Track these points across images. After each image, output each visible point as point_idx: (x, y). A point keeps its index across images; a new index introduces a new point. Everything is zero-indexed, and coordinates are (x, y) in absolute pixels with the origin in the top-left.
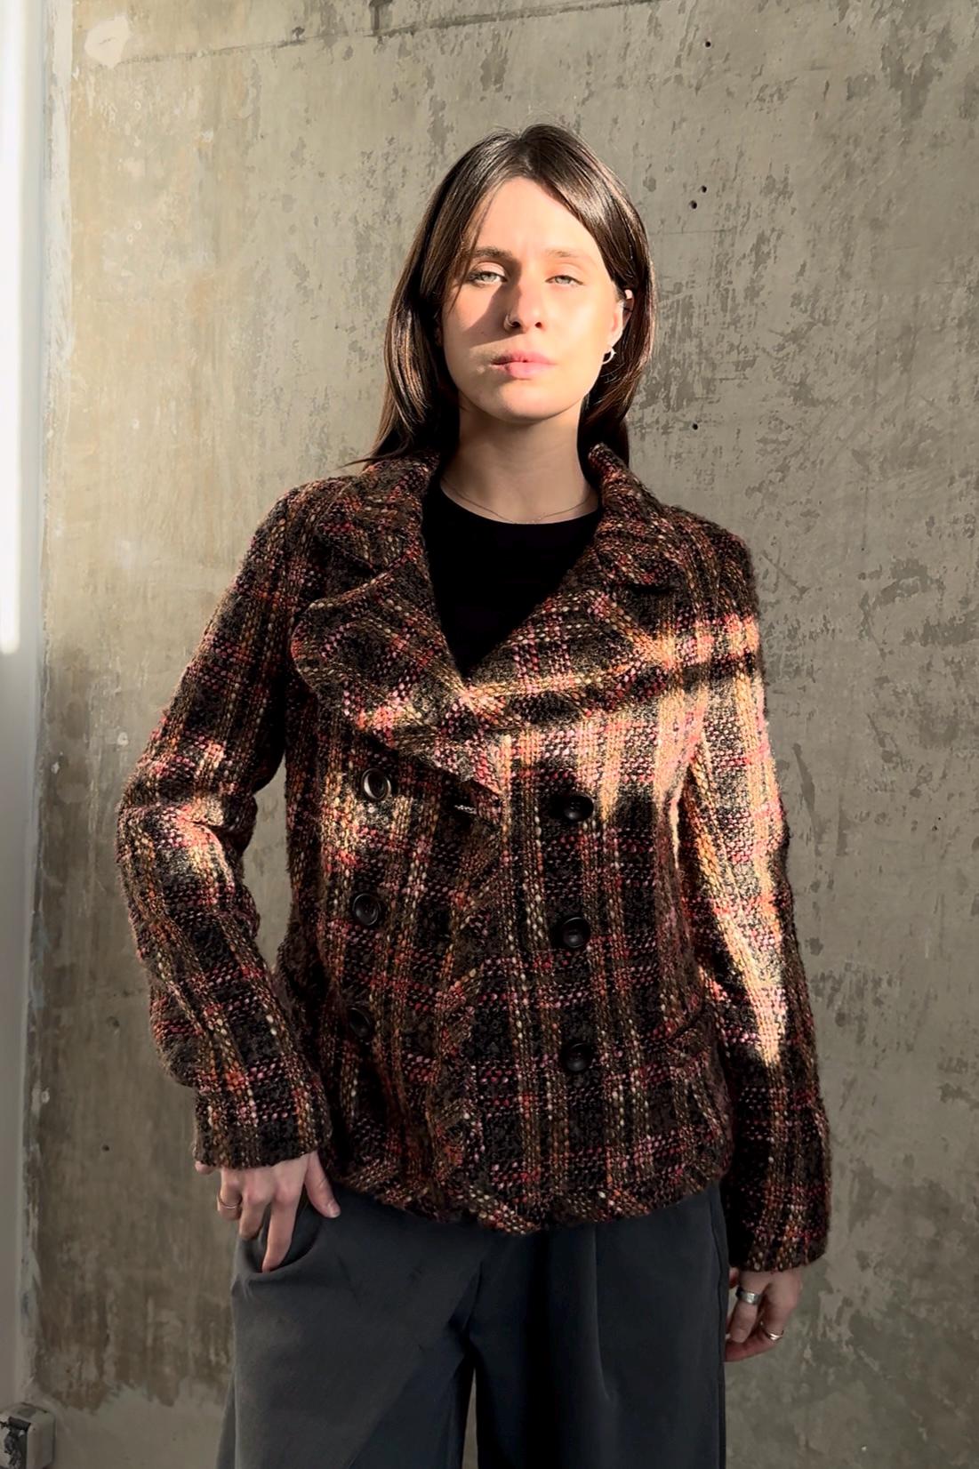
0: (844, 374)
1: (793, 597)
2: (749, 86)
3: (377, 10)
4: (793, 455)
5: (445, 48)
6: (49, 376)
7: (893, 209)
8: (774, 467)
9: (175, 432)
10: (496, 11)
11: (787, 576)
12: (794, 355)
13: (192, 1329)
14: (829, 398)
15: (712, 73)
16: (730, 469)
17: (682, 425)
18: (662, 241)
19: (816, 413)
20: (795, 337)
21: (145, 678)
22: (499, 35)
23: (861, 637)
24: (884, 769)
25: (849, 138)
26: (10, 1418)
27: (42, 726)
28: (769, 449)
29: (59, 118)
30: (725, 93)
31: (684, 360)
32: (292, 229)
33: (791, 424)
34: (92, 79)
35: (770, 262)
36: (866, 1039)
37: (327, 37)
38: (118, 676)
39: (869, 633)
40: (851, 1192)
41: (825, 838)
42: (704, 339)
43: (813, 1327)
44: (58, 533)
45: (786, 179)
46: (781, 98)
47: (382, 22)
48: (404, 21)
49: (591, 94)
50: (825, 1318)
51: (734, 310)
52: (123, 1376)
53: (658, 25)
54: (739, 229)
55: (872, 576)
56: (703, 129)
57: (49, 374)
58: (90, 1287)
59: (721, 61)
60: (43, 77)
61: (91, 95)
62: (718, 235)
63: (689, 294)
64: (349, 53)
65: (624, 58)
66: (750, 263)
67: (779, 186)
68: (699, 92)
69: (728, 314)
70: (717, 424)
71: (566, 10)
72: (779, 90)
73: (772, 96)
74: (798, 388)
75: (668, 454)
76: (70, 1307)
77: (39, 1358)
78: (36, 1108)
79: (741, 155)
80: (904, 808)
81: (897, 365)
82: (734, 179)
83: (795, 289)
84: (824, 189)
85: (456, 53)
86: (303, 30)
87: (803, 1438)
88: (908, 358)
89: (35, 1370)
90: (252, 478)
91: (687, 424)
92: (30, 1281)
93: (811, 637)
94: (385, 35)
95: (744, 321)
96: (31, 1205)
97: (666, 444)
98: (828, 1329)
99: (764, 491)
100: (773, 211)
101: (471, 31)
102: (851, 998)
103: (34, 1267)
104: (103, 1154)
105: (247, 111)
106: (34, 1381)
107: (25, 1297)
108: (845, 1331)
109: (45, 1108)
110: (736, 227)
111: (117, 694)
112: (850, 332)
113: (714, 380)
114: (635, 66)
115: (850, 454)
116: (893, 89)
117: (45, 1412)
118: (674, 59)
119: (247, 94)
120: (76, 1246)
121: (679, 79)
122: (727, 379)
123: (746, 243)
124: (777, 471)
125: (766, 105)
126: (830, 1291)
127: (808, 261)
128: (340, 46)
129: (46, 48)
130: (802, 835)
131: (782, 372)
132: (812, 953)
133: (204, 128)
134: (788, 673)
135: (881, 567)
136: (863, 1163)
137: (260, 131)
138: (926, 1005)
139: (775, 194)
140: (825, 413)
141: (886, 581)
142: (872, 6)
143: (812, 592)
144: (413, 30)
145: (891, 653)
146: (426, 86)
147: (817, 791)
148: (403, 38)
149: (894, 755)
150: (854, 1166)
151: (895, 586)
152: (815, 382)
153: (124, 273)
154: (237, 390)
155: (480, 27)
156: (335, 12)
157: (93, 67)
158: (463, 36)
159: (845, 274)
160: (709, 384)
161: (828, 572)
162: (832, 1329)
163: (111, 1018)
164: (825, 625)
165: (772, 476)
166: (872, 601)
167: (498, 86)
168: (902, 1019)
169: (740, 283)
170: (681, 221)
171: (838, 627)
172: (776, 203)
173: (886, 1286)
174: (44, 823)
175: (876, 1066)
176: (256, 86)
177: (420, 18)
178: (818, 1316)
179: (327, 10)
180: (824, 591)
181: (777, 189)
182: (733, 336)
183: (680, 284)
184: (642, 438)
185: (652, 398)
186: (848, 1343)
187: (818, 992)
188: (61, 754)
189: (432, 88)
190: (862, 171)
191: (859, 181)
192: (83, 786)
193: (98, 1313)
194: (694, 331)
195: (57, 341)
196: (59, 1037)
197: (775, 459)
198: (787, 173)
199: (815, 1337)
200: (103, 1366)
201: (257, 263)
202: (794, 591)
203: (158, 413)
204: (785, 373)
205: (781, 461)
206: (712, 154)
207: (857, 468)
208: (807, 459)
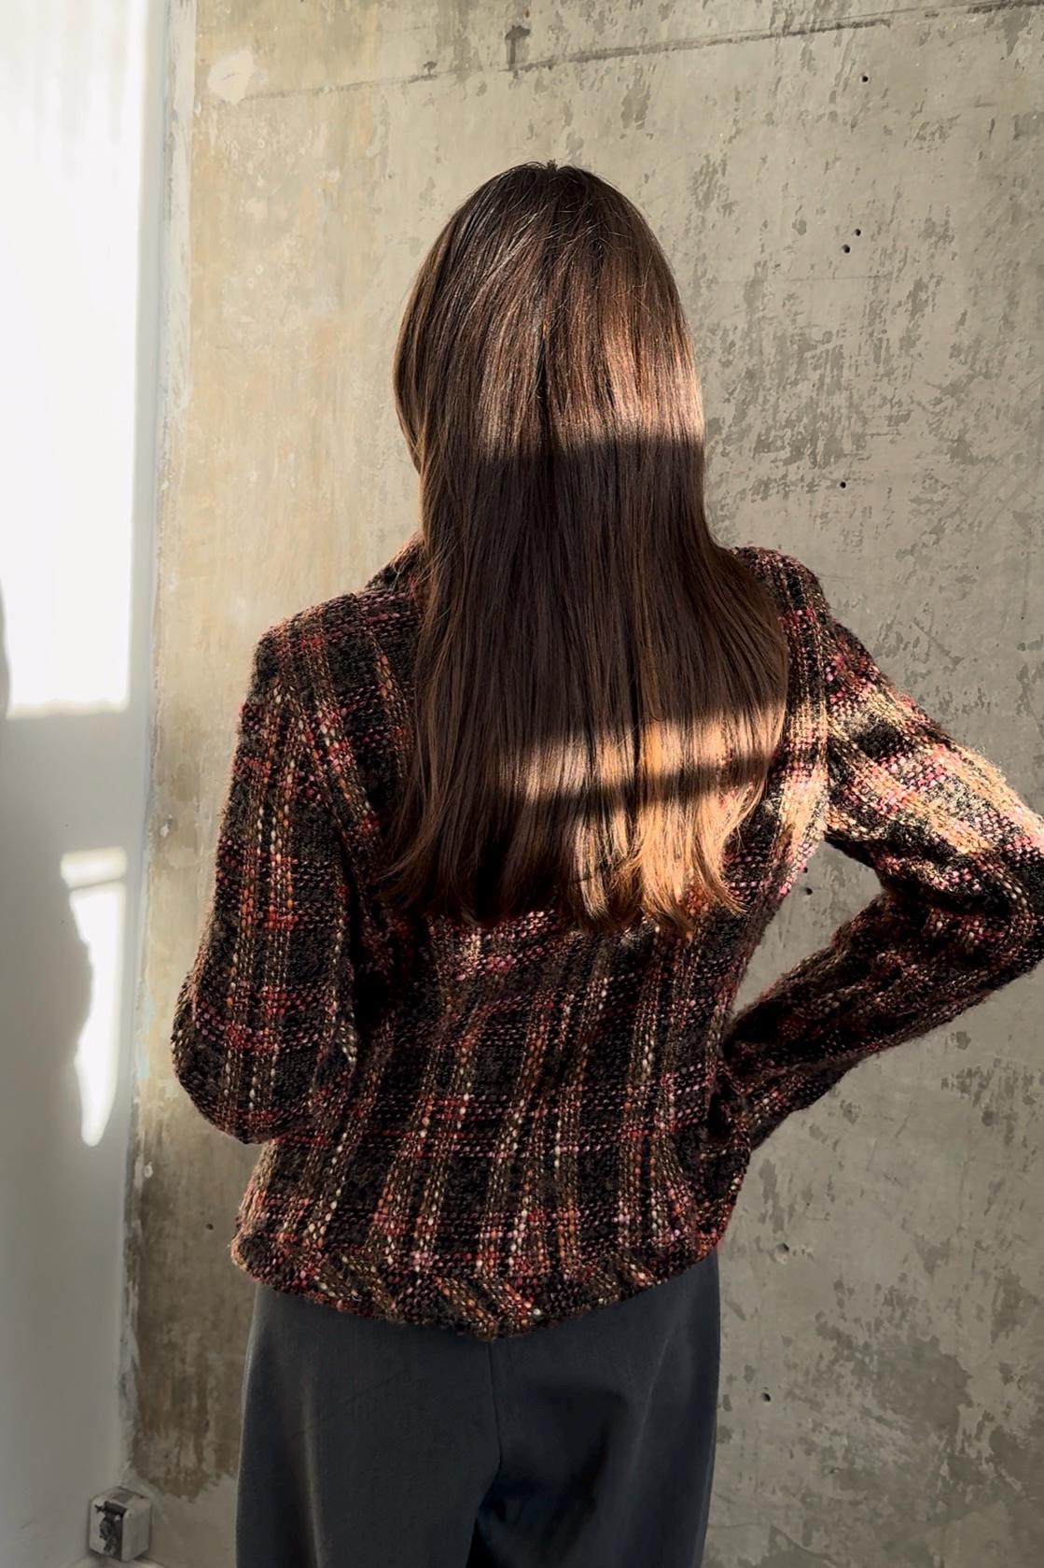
0: (1006, 431)
1: (946, 668)
2: (909, 124)
3: (513, 44)
4: (948, 517)
5: (585, 82)
6: (165, 426)
8: (928, 529)
9: (294, 485)
10: (639, 44)
11: (940, 646)
12: (952, 410)
14: (989, 456)
15: (869, 109)
16: (880, 530)
17: (829, 483)
18: (811, 287)
19: (973, 473)
20: (954, 390)
22: (642, 69)
23: (1019, 712)
25: (1015, 181)
26: (106, 1503)
27: (152, 788)
28: (923, 510)
29: (180, 157)
30: (882, 131)
33: (948, 482)
34: (215, 116)
35: (928, 310)
36: (1015, 1140)
37: (460, 72)
39: (1028, 707)
40: (995, 1301)
42: (854, 391)
43: (951, 1442)
44: (172, 588)
45: (947, 222)
46: (943, 136)
47: (519, 55)
48: (541, 55)
50: (964, 1432)
51: (887, 361)
52: (223, 1464)
53: (812, 59)
54: (894, 276)
55: (1032, 647)
56: (858, 169)
57: (165, 423)
58: (191, 1370)
59: (878, 97)
60: (162, 115)
61: (213, 132)
62: (872, 281)
63: (839, 343)
64: (483, 89)
65: (774, 93)
66: (906, 311)
67: (940, 230)
68: (855, 130)
69: (881, 365)
70: (865, 482)
71: (714, 43)
72: (940, 128)
73: (933, 134)
74: (955, 445)
75: (813, 514)
76: (169, 1391)
77: (136, 1443)
78: (138, 1183)
79: (899, 195)
82: (891, 221)
83: (954, 340)
84: (988, 233)
85: (595, 88)
86: (435, 65)
87: (937, 1558)
89: (132, 1455)
90: (372, 533)
91: (834, 482)
92: (129, 1361)
93: (964, 711)
94: (522, 69)
95: (899, 372)
96: (131, 1283)
97: (811, 503)
98: (966, 1444)
99: (916, 554)
100: (932, 256)
101: (611, 66)
102: (1000, 1096)
103: (133, 1347)
104: (208, 1231)
105: (376, 148)
106: (131, 1466)
107: (123, 1378)
108: (985, 1448)
109: (147, 1182)
110: (891, 273)
112: (1013, 386)
113: (863, 435)
114: (787, 102)
115: (1011, 516)
117: (142, 1497)
118: (828, 95)
119: (375, 132)
120: (176, 1327)
121: (833, 115)
122: (879, 435)
123: (902, 290)
124: (931, 533)
125: (926, 144)
126: (969, 1404)
127: (969, 310)
128: (473, 81)
129: (167, 82)
131: (938, 427)
132: (959, 1047)
133: (330, 167)
135: (1042, 637)
136: (1010, 1271)
137: (388, 171)
139: (934, 239)
140: (984, 473)
143: (966, 663)
144: (550, 64)
146: (563, 123)
148: (540, 72)
150: (998, 1273)
152: (975, 439)
153: (244, 319)
154: (358, 441)
155: (622, 60)
156: (469, 44)
157: (216, 103)
158: (603, 72)
159: (1008, 323)
160: (859, 440)
161: (984, 642)
162: (970, 1445)
164: (980, 698)
165: (925, 538)
166: (1032, 672)
167: (640, 122)
170: (833, 267)
171: (994, 701)
172: (936, 248)
173: (1031, 1401)
174: (152, 888)
175: (1025, 1169)
176: (385, 123)
177: (559, 51)
178: (956, 1430)
179: (461, 43)
180: (980, 662)
181: (937, 233)
182: (885, 389)
183: (830, 333)
184: (786, 495)
185: (797, 454)
186: (988, 1461)
187: (964, 1089)
188: (171, 817)
189: (569, 125)
190: (1030, 215)
191: (1027, 225)
192: (192, 850)
193: (198, 1398)
194: (844, 383)
195: (174, 389)
196: (162, 1110)
197: (929, 520)
198: (948, 215)
199: (953, 1451)
200: (202, 1453)
201: (382, 309)
202: (947, 661)
203: (277, 465)
204: (942, 429)
205: (935, 522)
206: (867, 195)
207: (1018, 531)
208: (963, 521)
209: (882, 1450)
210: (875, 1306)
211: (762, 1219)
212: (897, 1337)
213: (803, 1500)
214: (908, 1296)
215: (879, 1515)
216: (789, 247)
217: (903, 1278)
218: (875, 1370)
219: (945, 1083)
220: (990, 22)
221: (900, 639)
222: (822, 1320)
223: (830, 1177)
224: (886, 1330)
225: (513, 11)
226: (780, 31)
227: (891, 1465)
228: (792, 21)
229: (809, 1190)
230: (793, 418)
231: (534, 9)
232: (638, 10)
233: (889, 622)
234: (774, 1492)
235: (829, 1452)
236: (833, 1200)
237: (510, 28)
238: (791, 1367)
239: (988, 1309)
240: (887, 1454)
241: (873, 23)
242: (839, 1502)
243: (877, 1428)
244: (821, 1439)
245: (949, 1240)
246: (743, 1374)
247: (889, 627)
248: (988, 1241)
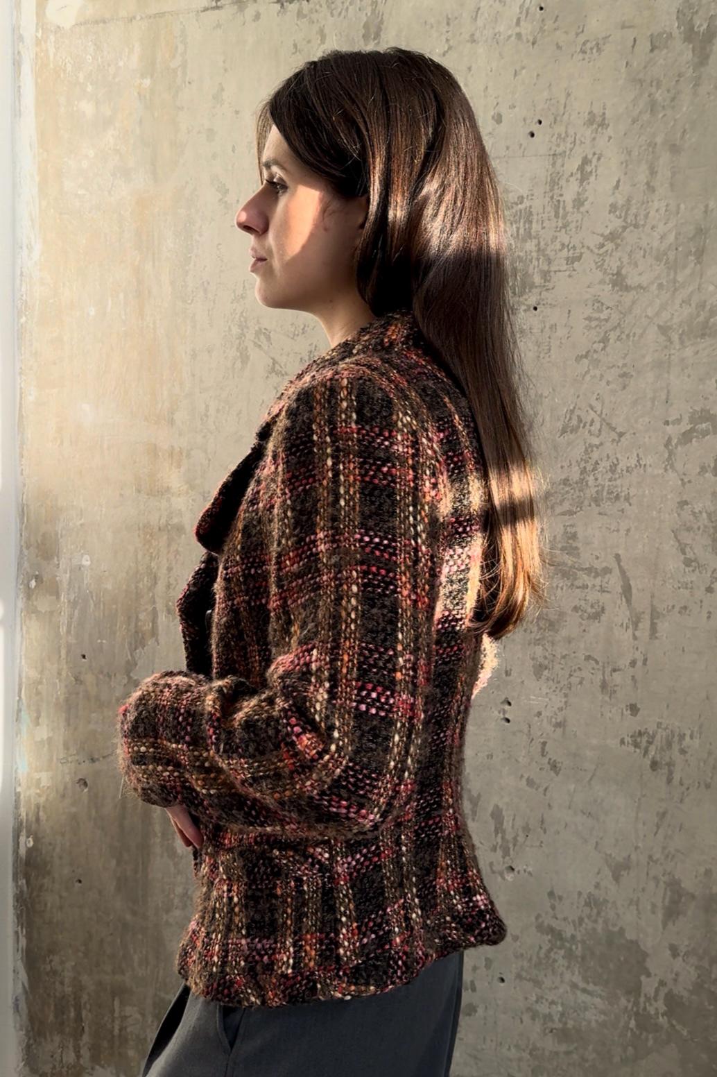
0: (651, 266)
1: (614, 440)
2: (574, 42)
4: (610, 331)
5: (334, 12)
6: (22, 274)
7: (687, 136)
8: (597, 339)
9: (123, 317)
11: (608, 424)
12: (612, 251)
13: (150, 1020)
14: (639, 285)
15: (545, 31)
16: (563, 341)
17: (525, 307)
18: (507, 162)
19: (628, 298)
20: (612, 237)
21: (103, 512)
22: (377, 2)
23: (666, 470)
24: (685, 572)
25: (652, 82)
27: (21, 551)
28: (593, 326)
29: (26, 68)
30: (555, 47)
31: (526, 256)
32: (214, 156)
33: (611, 305)
34: (52, 38)
35: (592, 179)
36: (674, 780)
37: (240, 3)
38: (81, 511)
39: (672, 467)
40: (664, 898)
41: (640, 625)
42: (541, 240)
43: (636, 1003)
44: (31, 398)
45: (604, 114)
46: (599, 50)
49: (450, 48)
50: (646, 995)
51: (564, 216)
52: (95, 1059)
54: (568, 153)
55: (674, 423)
56: (538, 75)
57: (22, 273)
58: (68, 990)
59: (551, 22)
60: (12, 36)
61: (52, 51)
62: (551, 157)
63: (529, 204)
64: (257, 17)
65: (476, 19)
66: (577, 180)
67: (599, 119)
68: (535, 46)
69: (560, 220)
70: (551, 306)
72: (598, 44)
73: (592, 49)
74: (615, 277)
76: (52, 1007)
77: (28, 1047)
78: (22, 851)
79: (568, 95)
80: (701, 601)
81: (692, 258)
82: (564, 114)
83: (611, 200)
84: (634, 122)
85: (342, 16)
88: (700, 254)
89: (26, 1056)
90: (186, 353)
91: (529, 306)
92: (20, 986)
93: (628, 471)
95: (573, 225)
96: (20, 928)
98: (647, 1004)
99: (589, 358)
100: (594, 139)
102: (662, 749)
103: (23, 975)
104: (78, 885)
105: (177, 62)
106: (24, 1065)
107: (17, 1000)
108: (661, 1005)
109: (29, 851)
110: (565, 152)
111: (81, 525)
112: (655, 233)
113: (549, 272)
114: (485, 26)
115: (656, 328)
116: (686, 43)
118: (515, 21)
119: (177, 49)
120: (56, 959)
121: (519, 36)
122: (560, 271)
123: (573, 164)
124: (599, 342)
125: (587, 56)
126: (649, 975)
127: (622, 178)
128: (250, 11)
129: (15, 13)
130: (622, 624)
131: (603, 265)
132: (632, 715)
133: (143, 76)
134: (610, 499)
135: (681, 415)
136: (673, 876)
137: (187, 79)
140: (636, 297)
141: (685, 426)
143: (628, 436)
145: (689, 482)
146: (319, 42)
147: (634, 591)
148: (301, 4)
149: (693, 561)
150: (666, 878)
151: (692, 430)
152: (629, 272)
154: (173, 283)
157: (53, 28)
159: (650, 188)
160: (546, 275)
161: (640, 420)
162: (650, 1004)
163: (81, 779)
164: (638, 461)
165: (595, 346)
166: (674, 441)
167: (376, 42)
168: (702, 764)
169: (569, 195)
170: (523, 147)
171: (648, 463)
172: (596, 133)
173: (692, 970)
174: (24, 628)
175: (681, 801)
176: (184, 42)
178: (640, 995)
180: (637, 435)
181: (597, 122)
182: (563, 237)
183: (522, 197)
186: (663, 1015)
187: (636, 745)
188: (37, 573)
189: (324, 43)
191: (661, 115)
192: (55, 597)
193: (75, 1010)
194: (533, 233)
195: (27, 246)
196: (39, 796)
197: (598, 333)
198: (605, 109)
199: (638, 1011)
200: (79, 1052)
201: (187, 183)
202: (614, 435)
203: (110, 302)
204: (605, 266)
205: (602, 334)
206: (546, 94)
207: (662, 339)
208: (623, 332)
209: (587, 1013)
210: (578, 907)
211: (494, 849)
212: (594, 929)
213: (531, 1054)
214: (601, 900)
215: (587, 1061)
216: (490, 133)
217: (597, 886)
218: (580, 954)
219: (622, 742)
221: (580, 420)
222: (540, 920)
223: (542, 816)
224: (587, 924)
227: (594, 1024)
229: (527, 824)
233: (571, 408)
234: (509, 1049)
235: (548, 1017)
236: (545, 832)
238: (519, 956)
239: (660, 904)
240: (590, 1015)
242: (557, 1053)
243: (582, 997)
244: (543, 1008)
245: (629, 856)
246: (484, 963)
247: (572, 412)
248: (658, 855)
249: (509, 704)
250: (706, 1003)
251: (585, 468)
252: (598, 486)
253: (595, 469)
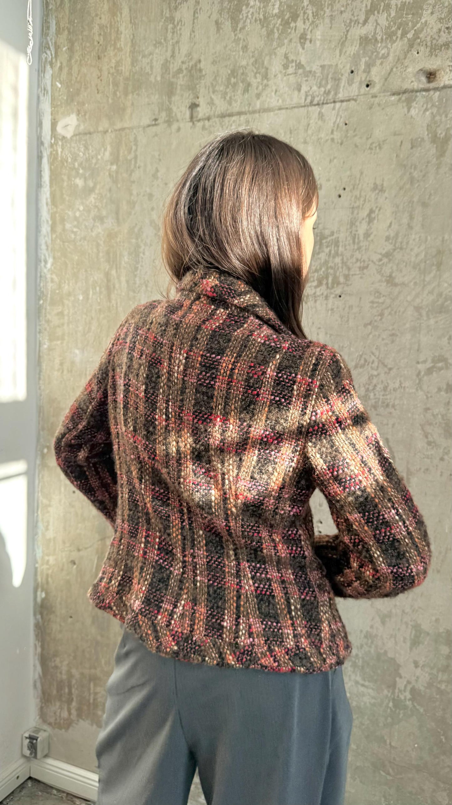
0: (410, 272)
1: (386, 373)
2: (366, 143)
3: (192, 110)
4: (386, 309)
7: (433, 197)
9: (99, 301)
10: (247, 110)
11: (383, 363)
12: (387, 264)
14: (403, 283)
15: (348, 137)
16: (357, 315)
17: (333, 296)
18: (325, 212)
19: (396, 290)
20: (388, 255)
23: (417, 390)
24: (428, 449)
25: (411, 166)
26: (30, 735)
27: (39, 433)
28: (375, 306)
29: (45, 160)
30: (354, 146)
31: (335, 266)
33: (386, 294)
34: (60, 143)
35: (375, 221)
39: (421, 388)
40: (411, 634)
42: (345, 257)
43: (393, 693)
44: (46, 346)
45: (382, 184)
46: (380, 148)
47: (195, 115)
48: (205, 114)
50: (399, 689)
51: (358, 243)
52: (80, 716)
53: (323, 116)
54: (361, 206)
55: (423, 363)
56: (344, 162)
57: (41, 275)
59: (352, 132)
60: (36, 143)
61: (60, 150)
62: (351, 210)
63: (338, 236)
64: (179, 129)
65: (306, 130)
66: (366, 222)
67: (379, 187)
68: (342, 146)
69: (356, 245)
70: (350, 295)
71: (280, 109)
72: (379, 145)
73: (376, 147)
74: (389, 278)
75: (328, 309)
76: (56, 687)
77: (42, 708)
78: (39, 600)
79: (362, 173)
80: (437, 466)
81: (434, 267)
82: (359, 184)
83: (387, 234)
84: (401, 189)
86: (158, 120)
87: (388, 741)
88: (439, 265)
89: (40, 713)
91: (336, 295)
92: (37, 674)
93: (394, 390)
94: (196, 121)
95: (363, 248)
97: (326, 304)
98: (400, 694)
99: (372, 325)
100: (377, 199)
101: (236, 118)
103: (39, 668)
104: (70, 619)
105: (132, 155)
106: (40, 718)
107: (35, 682)
108: (408, 695)
109: (43, 600)
110: (359, 206)
112: (413, 253)
113: (349, 275)
114: (312, 135)
115: (413, 308)
116: (433, 144)
117: (45, 731)
118: (330, 131)
119: (131, 149)
120: (58, 659)
121: (333, 140)
122: (355, 275)
123: (364, 213)
124: (378, 315)
125: (373, 151)
126: (401, 677)
127: (393, 221)
128: (175, 126)
129: (38, 129)
131: (381, 271)
133: (112, 164)
134: (383, 406)
135: (427, 358)
136: (417, 622)
137: (137, 165)
138: (446, 553)
140: (401, 290)
141: (429, 365)
142: (423, 106)
143: (394, 370)
144: (209, 119)
145: (431, 397)
148: (205, 122)
149: (433, 443)
150: (412, 623)
151: (433, 367)
152: (397, 275)
153: (75, 230)
154: (127, 282)
155: (240, 117)
156: (173, 111)
157: (60, 138)
158: (232, 122)
159: (410, 227)
160: (347, 277)
161: (402, 361)
162: (402, 694)
163: (72, 560)
164: (401, 385)
165: (376, 318)
166: (422, 373)
169: (362, 231)
170: (334, 204)
171: (407, 386)
172: (378, 195)
173: (427, 675)
174: (41, 475)
176: (136, 145)
177: (212, 113)
178: (396, 688)
179: (169, 110)
180: (400, 369)
181: (379, 189)
182: (358, 255)
183: (334, 232)
184: (316, 301)
185: (320, 284)
186: (409, 700)
188: (48, 444)
190: (418, 181)
191: (417, 185)
193: (68, 688)
194: (340, 252)
195: (44, 260)
196: (48, 568)
197: (378, 310)
198: (384, 181)
199: (394, 697)
200: (70, 711)
201: (136, 224)
202: (386, 369)
203: (91, 292)
204: (383, 272)
205: (380, 311)
206: (348, 173)
207: (416, 314)
208: (392, 310)
209: (364, 698)
210: (360, 638)
212: (370, 651)
214: (374, 634)
215: (363, 725)
217: (372, 627)
218: (361, 666)
220: (400, 99)
221: (366, 361)
224: (365, 648)
225: (191, 96)
226: (309, 104)
227: (368, 704)
228: (314, 100)
230: (318, 268)
231: (200, 95)
232: (246, 96)
233: (361, 353)
237: (190, 104)
239: (408, 638)
240: (366, 699)
241: (349, 100)
243: (362, 689)
245: (391, 610)
247: (361, 356)
248: (408, 610)
249: (321, 523)
250: (435, 694)
251: (368, 388)
252: (376, 399)
253: (374, 389)
